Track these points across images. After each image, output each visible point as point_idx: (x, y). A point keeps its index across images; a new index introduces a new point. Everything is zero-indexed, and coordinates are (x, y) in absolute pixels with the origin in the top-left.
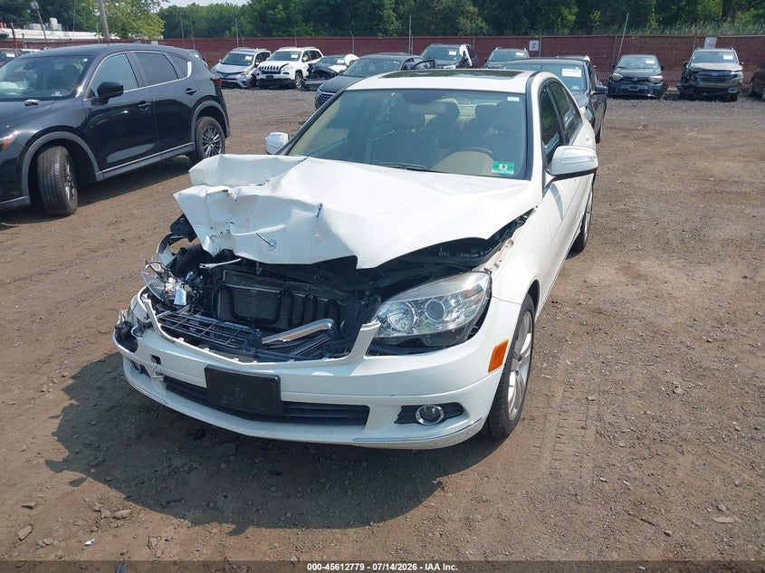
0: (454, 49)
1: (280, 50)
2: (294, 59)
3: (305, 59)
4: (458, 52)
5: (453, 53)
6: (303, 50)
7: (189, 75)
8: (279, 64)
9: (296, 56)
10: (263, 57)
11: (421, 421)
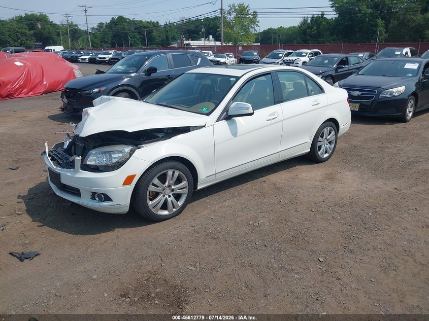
0: (399, 50)
1: (298, 51)
2: (303, 56)
3: (310, 56)
4: (402, 53)
5: (399, 53)
6: (309, 51)
7: (198, 64)
8: (294, 58)
9: (305, 54)
10: (288, 55)
11: (97, 199)
